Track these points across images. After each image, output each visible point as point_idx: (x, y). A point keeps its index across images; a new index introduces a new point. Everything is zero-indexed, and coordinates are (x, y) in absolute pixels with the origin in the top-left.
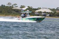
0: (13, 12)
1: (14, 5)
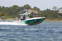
0: (59, 16)
1: (60, 8)
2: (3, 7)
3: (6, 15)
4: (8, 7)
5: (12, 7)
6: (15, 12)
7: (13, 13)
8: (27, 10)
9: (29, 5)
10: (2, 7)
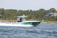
2: (31, 10)
3: (33, 18)
4: (35, 11)
5: (38, 10)
6: (41, 15)
7: (40, 16)
8: (52, 13)
9: (54, 9)
10: (29, 11)
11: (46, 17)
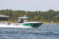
11: (55, 18)
